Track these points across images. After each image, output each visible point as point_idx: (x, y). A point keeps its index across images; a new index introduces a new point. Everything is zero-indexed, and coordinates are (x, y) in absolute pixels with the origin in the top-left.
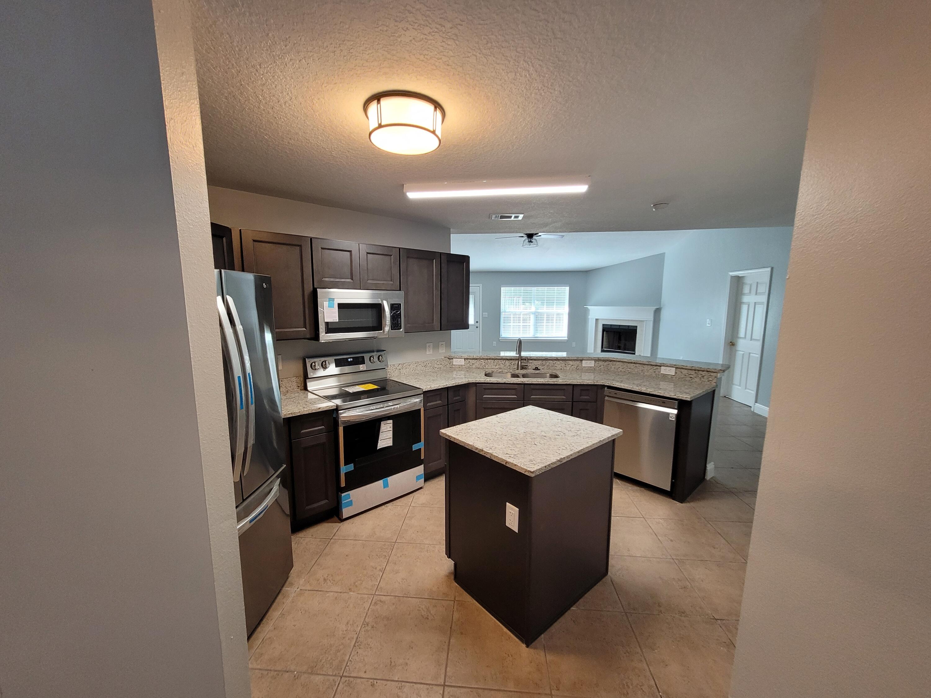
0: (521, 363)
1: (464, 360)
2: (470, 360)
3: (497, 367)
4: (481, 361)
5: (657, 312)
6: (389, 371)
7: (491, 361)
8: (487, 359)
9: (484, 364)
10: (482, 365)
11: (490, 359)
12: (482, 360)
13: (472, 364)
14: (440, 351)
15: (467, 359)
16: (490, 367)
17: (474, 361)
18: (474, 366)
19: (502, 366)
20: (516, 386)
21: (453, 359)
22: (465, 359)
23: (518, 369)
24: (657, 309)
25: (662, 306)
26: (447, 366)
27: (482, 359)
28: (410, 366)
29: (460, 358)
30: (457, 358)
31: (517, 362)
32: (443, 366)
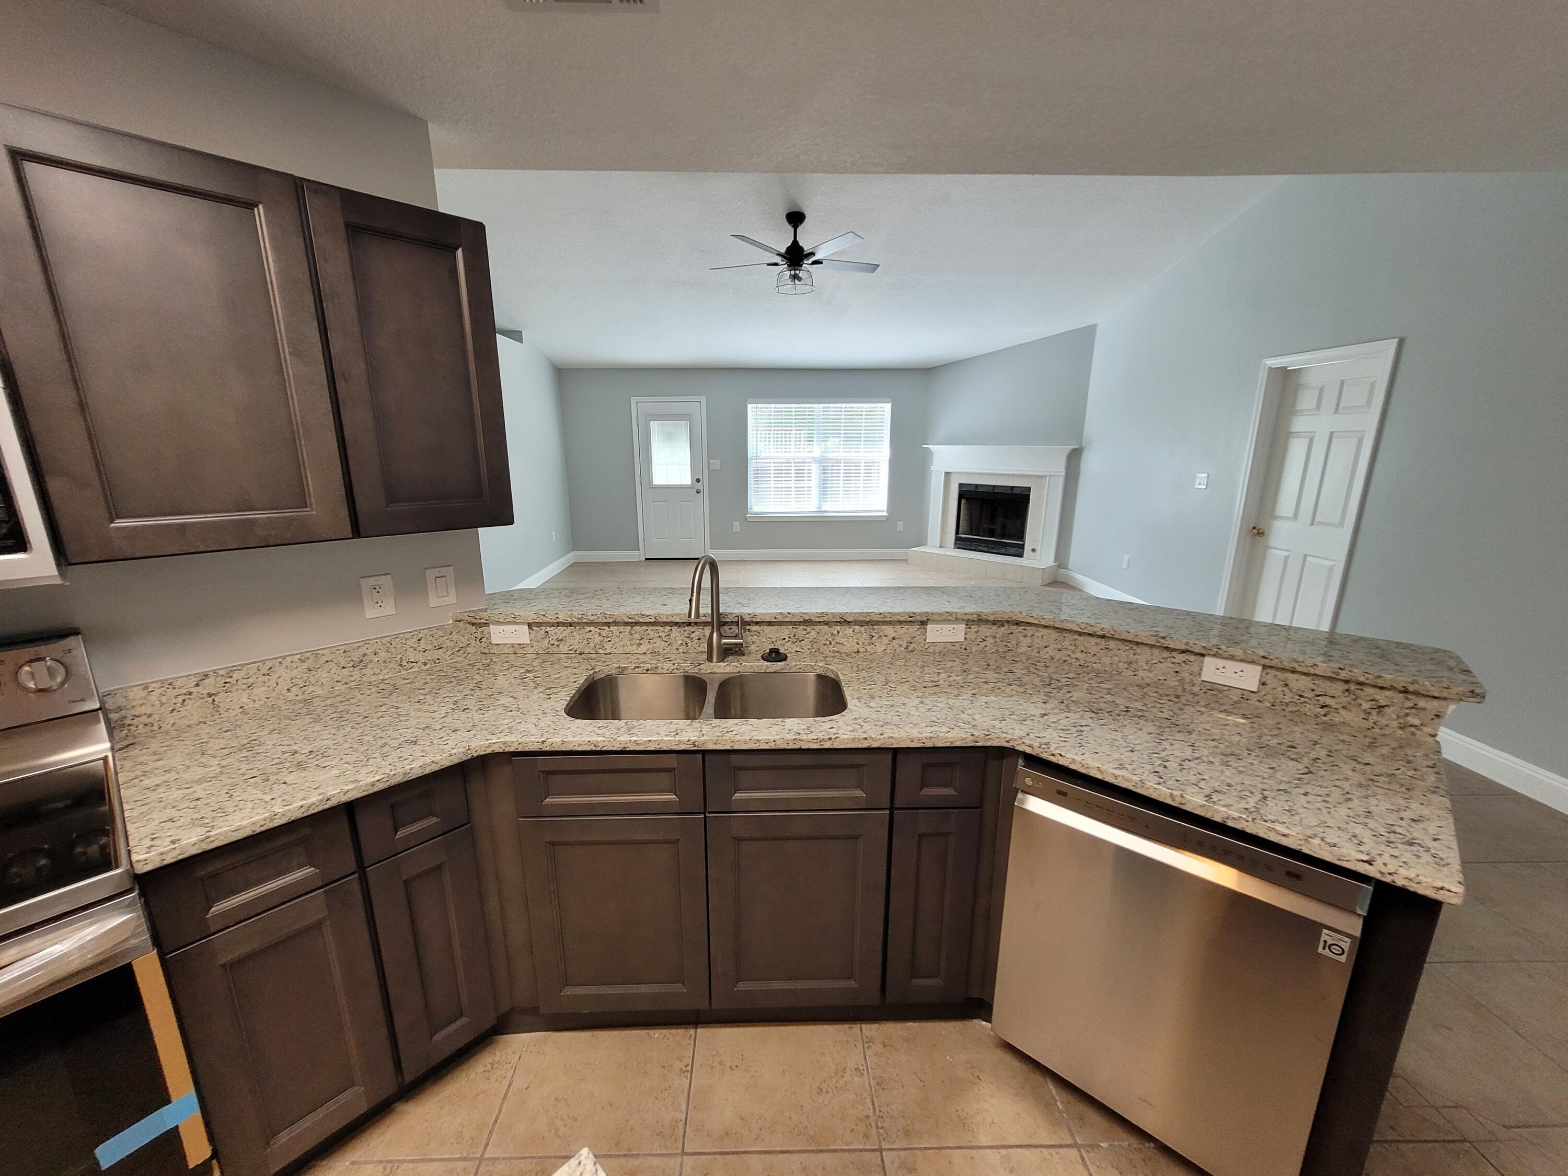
0: (721, 636)
1: (527, 627)
2: (548, 629)
3: (643, 649)
4: (588, 629)
5: (1074, 457)
6: (138, 711)
7: (622, 628)
8: (608, 624)
9: (597, 639)
10: (592, 645)
11: (616, 623)
12: (592, 628)
13: (558, 640)
15: (539, 625)
16: (621, 650)
17: (561, 632)
18: (564, 648)
19: (659, 645)
20: (672, 761)
21: (487, 624)
22: (530, 625)
23: (710, 659)
24: (1074, 450)
25: (1084, 445)
26: (469, 650)
27: (588, 624)
28: (274, 677)
29: (509, 623)
30: (498, 623)
31: (707, 631)
32: (449, 653)
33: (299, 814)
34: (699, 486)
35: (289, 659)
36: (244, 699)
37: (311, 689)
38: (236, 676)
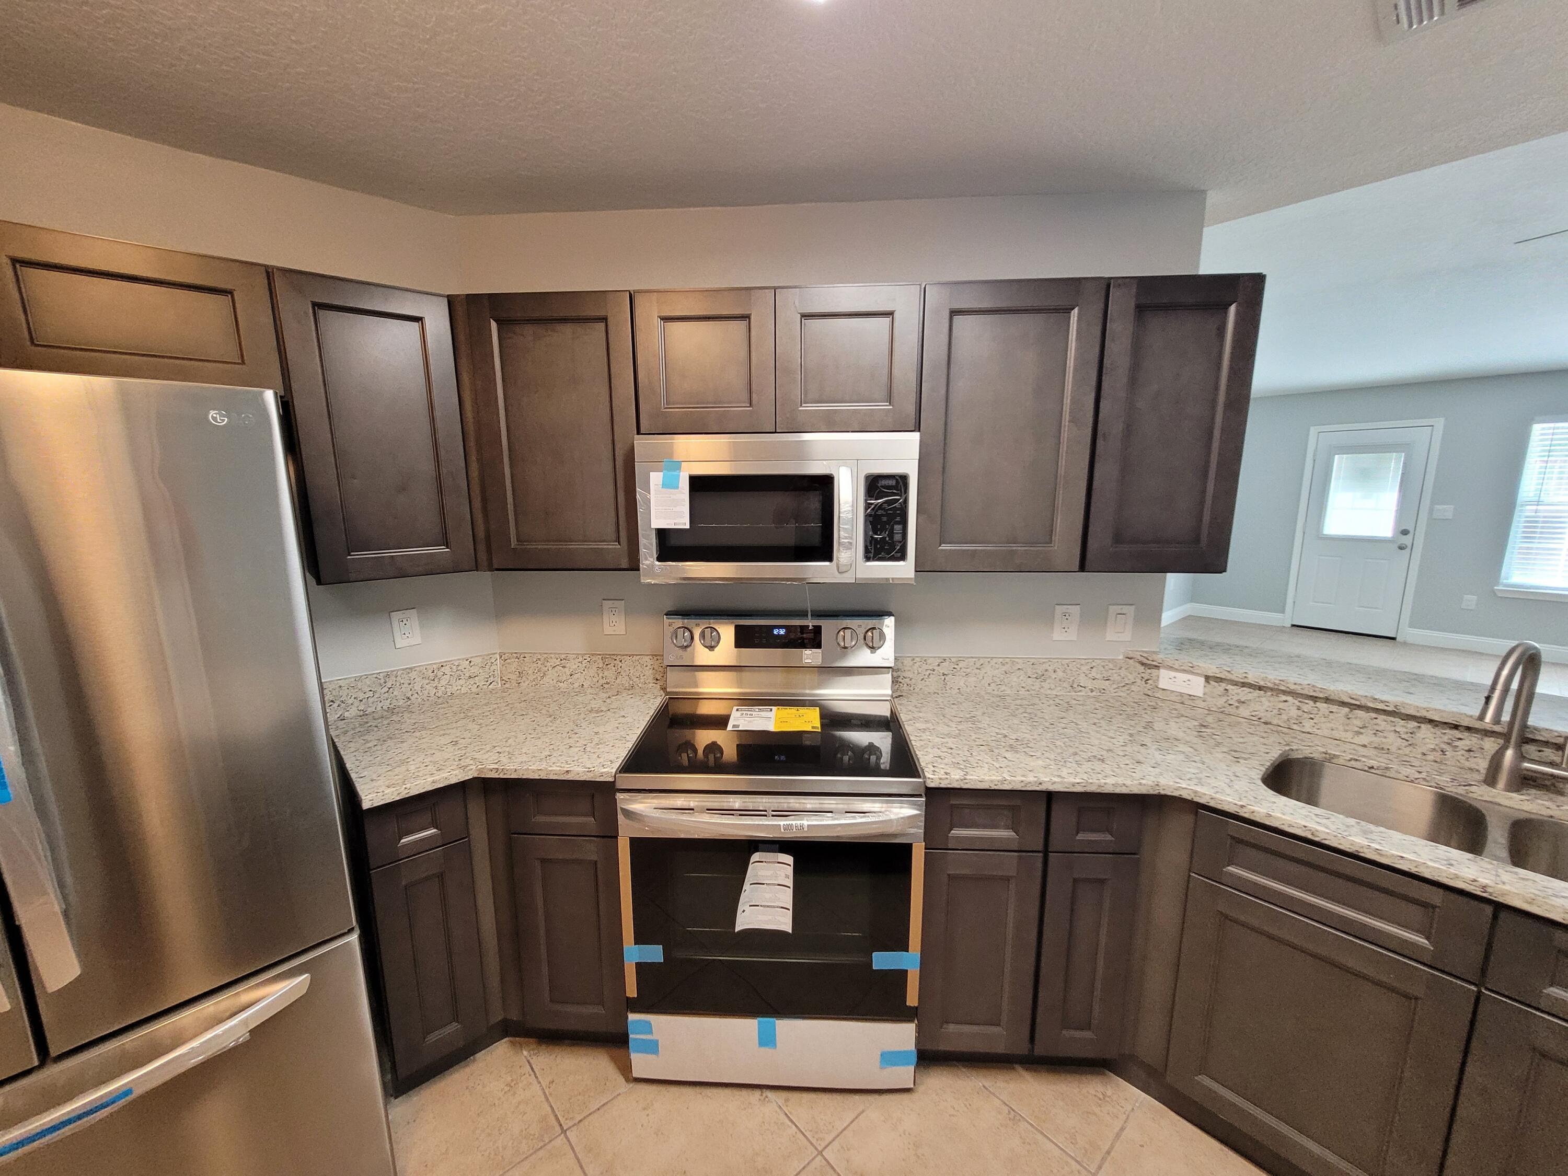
0: (1521, 757)
1: (1203, 679)
2: (1230, 687)
3: (1363, 739)
4: (1284, 698)
6: (906, 674)
7: (1334, 708)
8: (1315, 699)
9: (1294, 712)
10: (1284, 717)
11: (1327, 700)
12: (1289, 698)
13: (1239, 701)
14: (1110, 635)
15: (1220, 680)
16: (1326, 733)
17: (1244, 694)
18: (1244, 711)
19: (1392, 741)
21: (1157, 667)
22: (1207, 678)
23: (1491, 779)
26: (1133, 688)
27: (1284, 692)
28: (983, 671)
29: (1184, 671)
30: (1171, 668)
31: (1491, 745)
32: (1115, 686)
33: (1019, 787)
34: (1407, 540)
35: (995, 660)
36: (962, 684)
37: (1003, 688)
38: (961, 664)
